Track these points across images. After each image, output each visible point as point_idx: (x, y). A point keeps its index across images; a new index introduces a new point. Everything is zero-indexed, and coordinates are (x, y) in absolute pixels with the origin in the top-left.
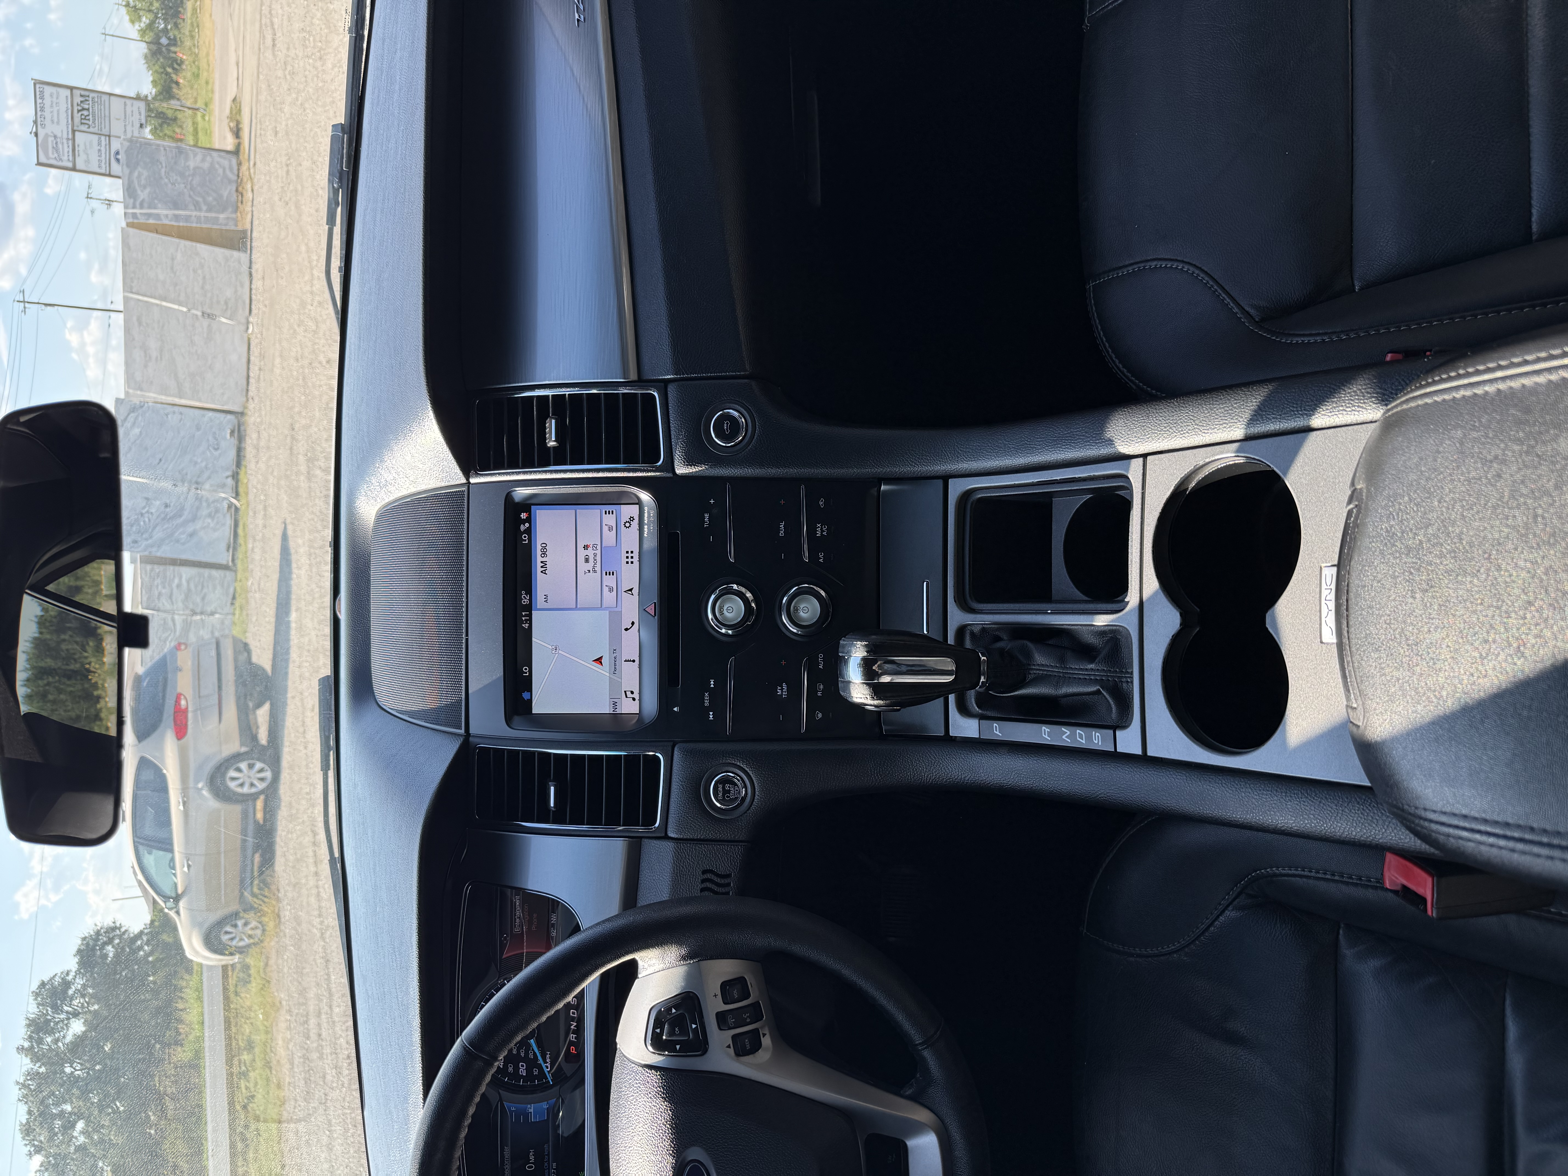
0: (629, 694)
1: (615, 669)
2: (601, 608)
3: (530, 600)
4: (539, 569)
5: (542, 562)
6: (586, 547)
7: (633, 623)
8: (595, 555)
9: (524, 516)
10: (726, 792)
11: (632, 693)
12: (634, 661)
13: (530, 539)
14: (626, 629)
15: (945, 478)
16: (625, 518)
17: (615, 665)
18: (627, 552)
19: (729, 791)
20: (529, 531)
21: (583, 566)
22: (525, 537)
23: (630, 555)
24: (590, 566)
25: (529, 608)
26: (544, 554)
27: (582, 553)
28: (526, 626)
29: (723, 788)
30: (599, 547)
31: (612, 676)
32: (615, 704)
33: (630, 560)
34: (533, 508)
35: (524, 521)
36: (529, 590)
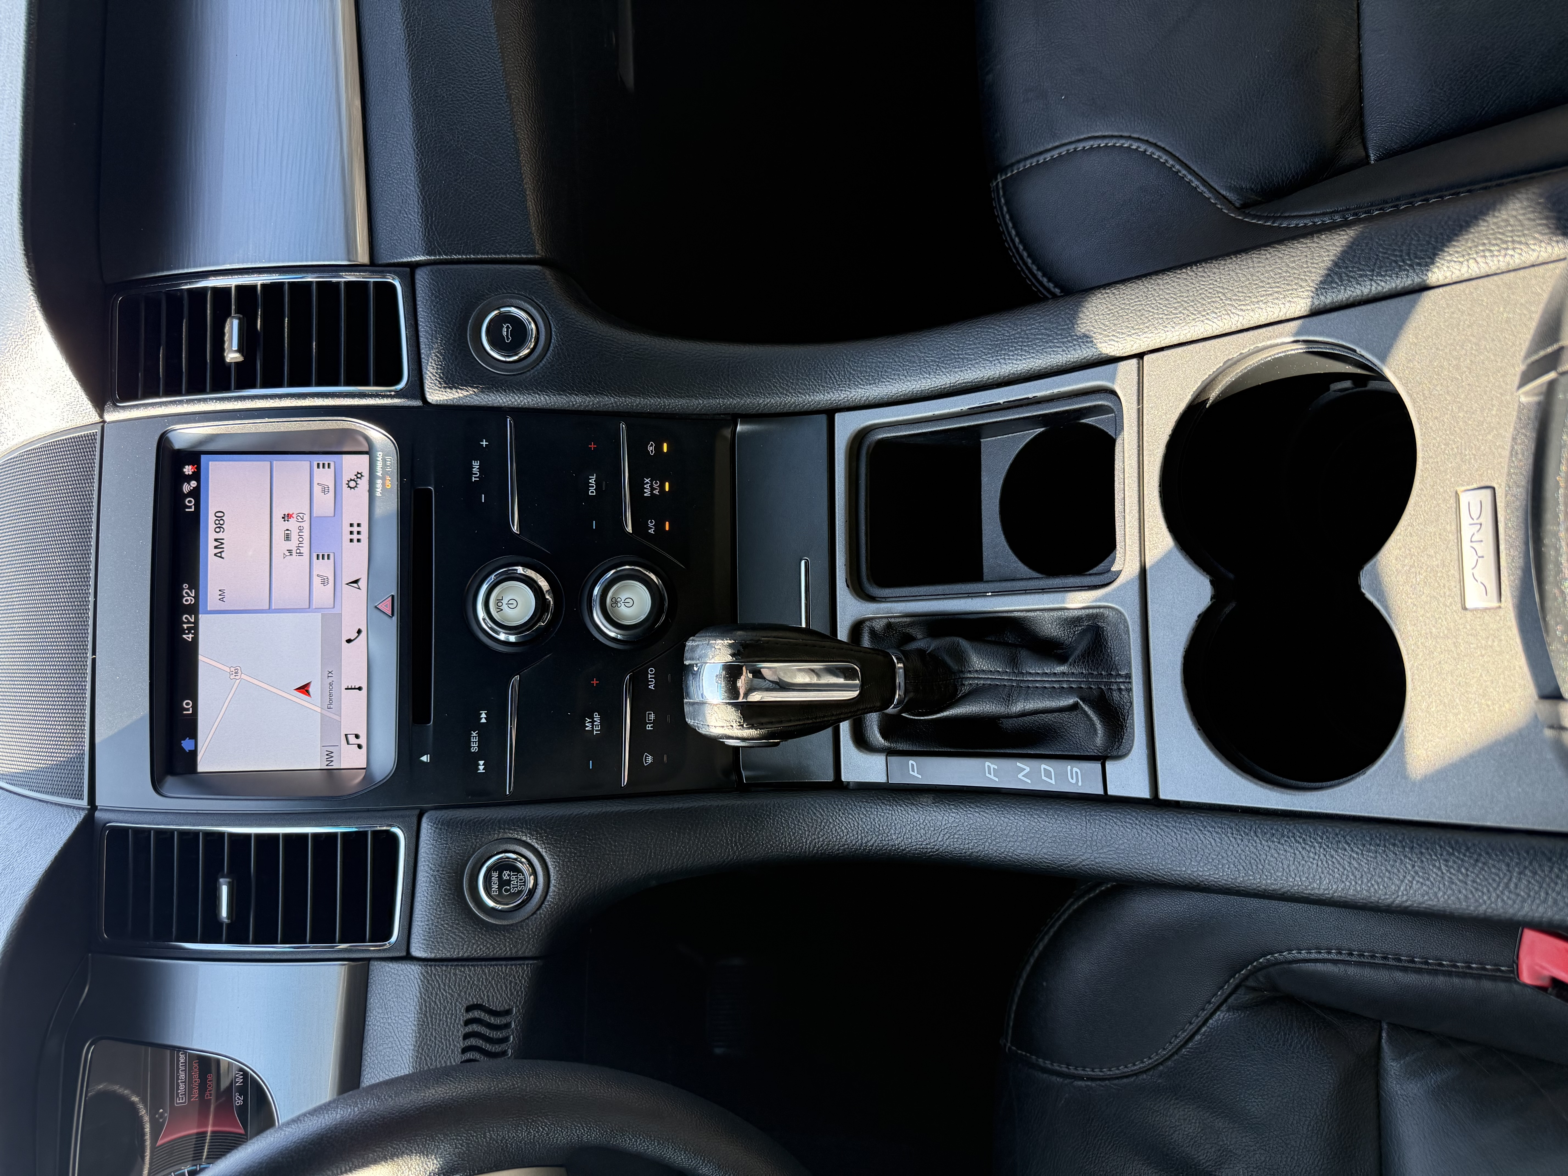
0: (352, 739)
1: (330, 702)
2: (309, 608)
3: (196, 597)
4: (212, 551)
5: (216, 540)
6: (287, 517)
7: (359, 632)
8: (301, 530)
9: (188, 470)
10: (503, 883)
11: (357, 736)
12: (360, 689)
13: (197, 505)
14: (349, 641)
15: (830, 413)
16: (348, 474)
17: (331, 695)
18: (351, 525)
19: (508, 882)
20: (196, 493)
21: (281, 546)
22: (190, 502)
23: (355, 529)
24: (293, 545)
25: (194, 609)
26: (220, 527)
27: (280, 527)
28: (189, 637)
29: (500, 877)
30: (307, 518)
31: (324, 712)
32: (330, 755)
33: (355, 537)
34: (203, 458)
35: (189, 478)
36: (194, 585)
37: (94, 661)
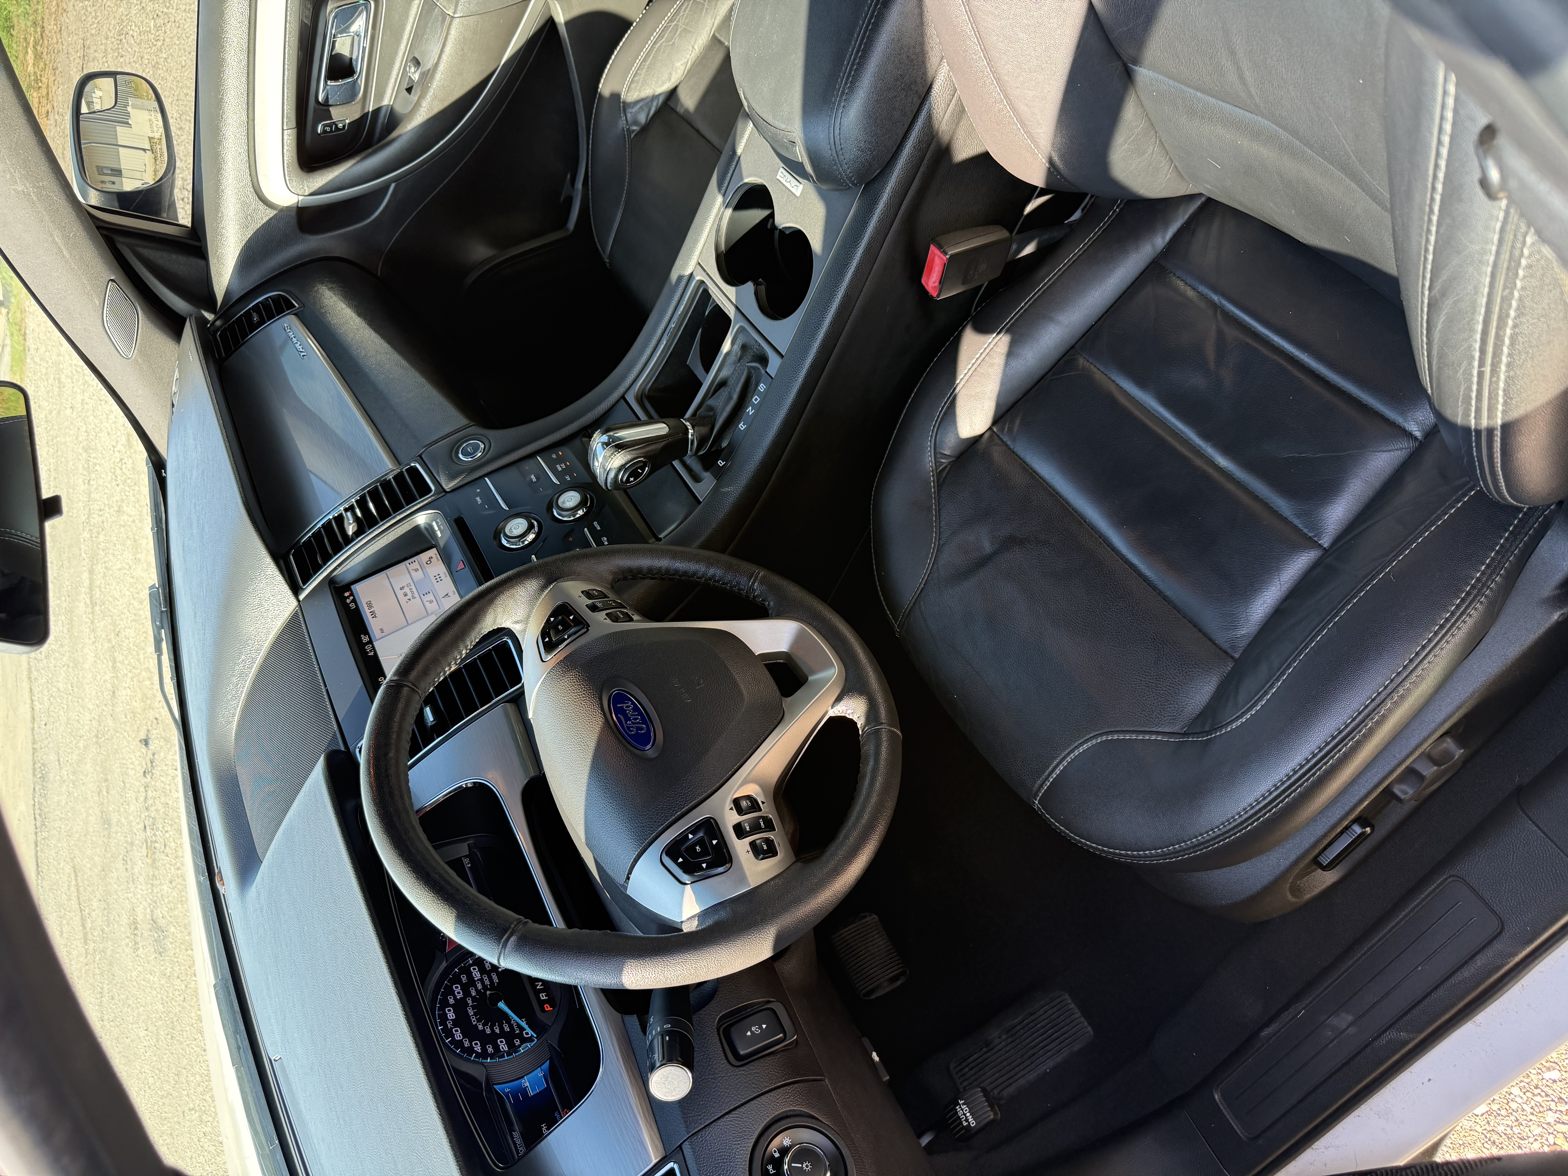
2: (427, 616)
3: (370, 637)
4: (370, 617)
5: (370, 612)
6: (402, 588)
8: (411, 589)
9: (347, 593)
13: (357, 604)
16: (425, 561)
18: (435, 577)
20: (354, 601)
21: (404, 600)
22: (353, 606)
23: (439, 576)
24: (409, 596)
25: (370, 642)
26: (370, 607)
27: (400, 594)
28: (371, 653)
30: (412, 584)
33: (440, 579)
34: (353, 587)
35: (348, 597)
36: (366, 632)
37: (327, 690)
